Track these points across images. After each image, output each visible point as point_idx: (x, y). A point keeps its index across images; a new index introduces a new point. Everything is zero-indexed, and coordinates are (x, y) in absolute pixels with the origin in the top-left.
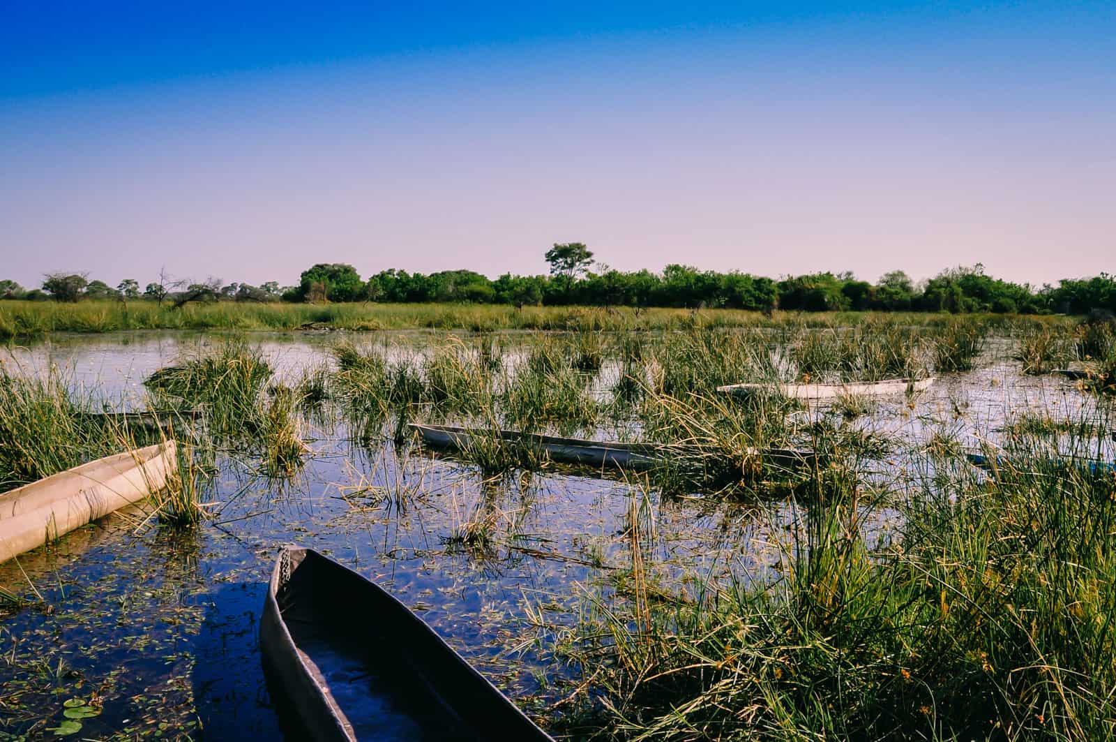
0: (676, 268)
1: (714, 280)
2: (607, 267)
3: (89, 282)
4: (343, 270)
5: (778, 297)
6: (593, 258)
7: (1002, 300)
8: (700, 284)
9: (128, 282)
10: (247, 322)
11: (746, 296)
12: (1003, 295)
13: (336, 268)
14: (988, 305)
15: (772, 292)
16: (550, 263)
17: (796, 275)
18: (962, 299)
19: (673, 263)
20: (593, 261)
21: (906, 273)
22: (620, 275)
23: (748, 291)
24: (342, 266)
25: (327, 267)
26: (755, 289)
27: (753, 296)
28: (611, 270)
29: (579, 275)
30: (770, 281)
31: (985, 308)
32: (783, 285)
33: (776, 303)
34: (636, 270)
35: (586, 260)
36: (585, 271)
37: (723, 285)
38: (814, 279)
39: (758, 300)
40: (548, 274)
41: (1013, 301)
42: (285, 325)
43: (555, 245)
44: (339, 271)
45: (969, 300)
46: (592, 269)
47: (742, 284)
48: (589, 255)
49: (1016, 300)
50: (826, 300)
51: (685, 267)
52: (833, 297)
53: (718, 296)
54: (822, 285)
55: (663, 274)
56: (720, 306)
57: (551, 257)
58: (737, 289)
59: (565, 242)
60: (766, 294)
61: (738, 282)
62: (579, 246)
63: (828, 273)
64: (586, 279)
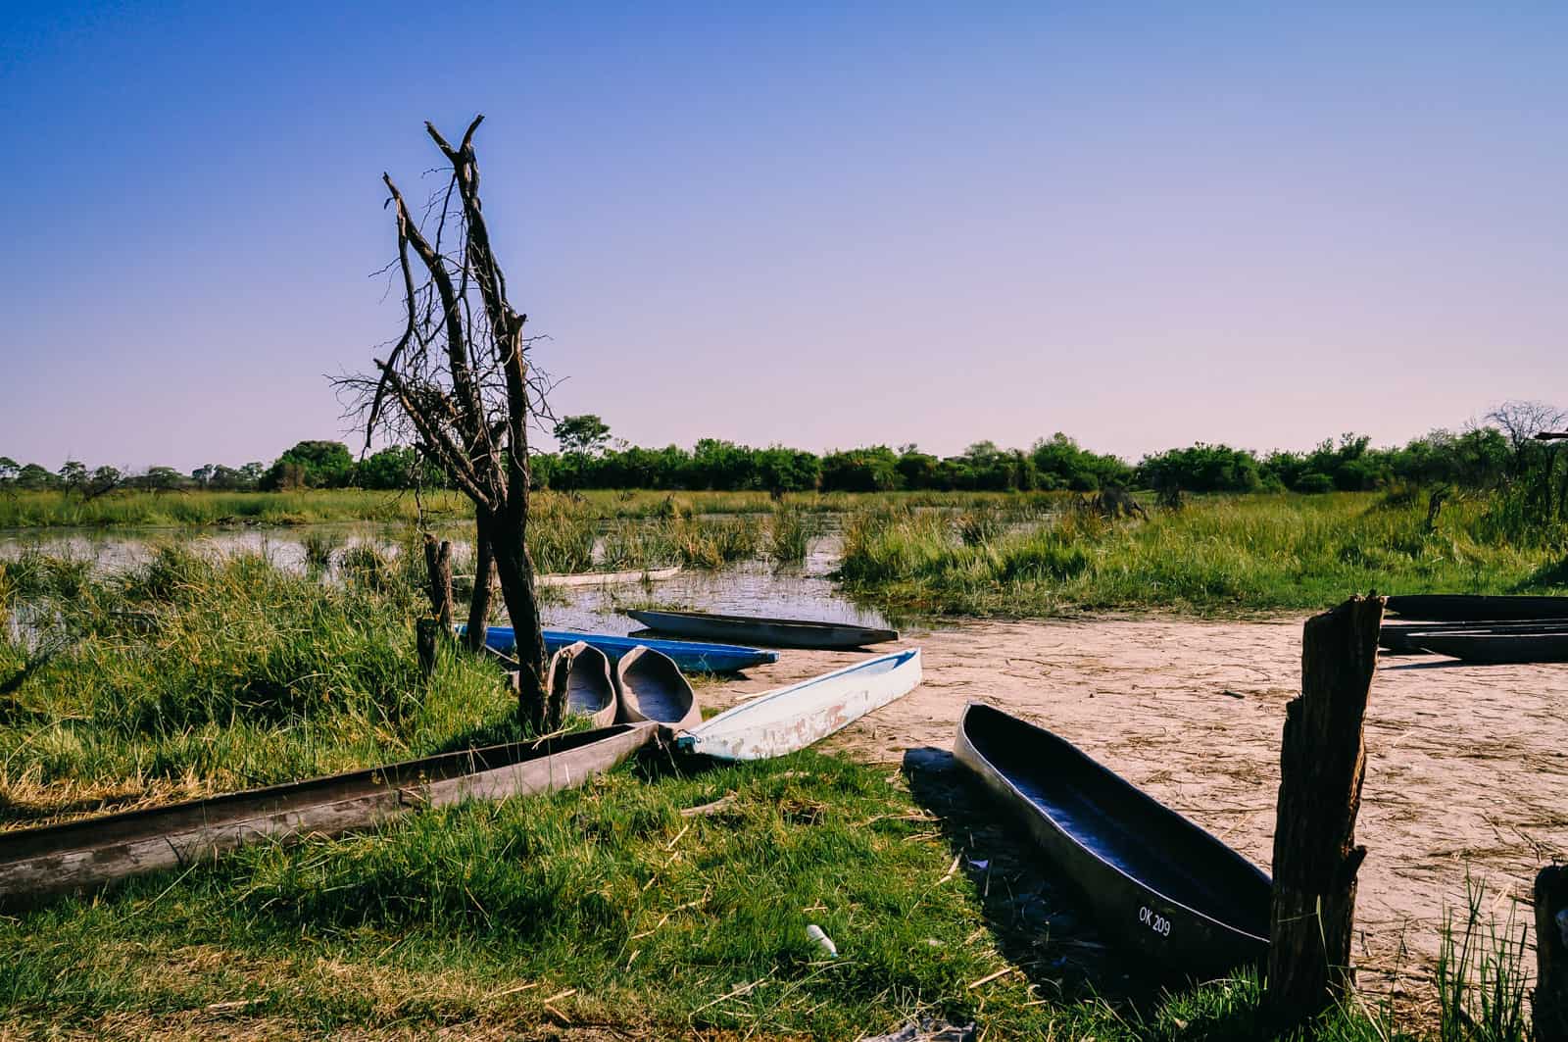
0: (709, 443)
1: (749, 456)
2: (626, 443)
3: (22, 466)
4: (331, 448)
5: (821, 475)
6: (609, 433)
7: (1082, 475)
8: (731, 462)
9: (72, 465)
10: (155, 516)
11: (783, 476)
12: (1084, 469)
13: (324, 446)
14: (1064, 481)
15: (814, 470)
16: (559, 439)
17: (844, 449)
18: (1035, 475)
19: (705, 437)
20: (609, 436)
21: (995, 444)
22: (642, 452)
23: (785, 469)
24: (330, 444)
25: (313, 445)
26: (795, 467)
27: (792, 474)
28: (632, 447)
29: (595, 451)
30: (813, 457)
31: (1061, 485)
32: (829, 461)
33: (818, 483)
34: (660, 445)
35: (601, 436)
36: (601, 447)
37: (758, 461)
38: (866, 454)
39: (797, 479)
40: (557, 450)
41: (1095, 477)
42: (198, 519)
43: (565, 417)
44: (327, 449)
45: (1045, 476)
46: (609, 445)
47: (780, 460)
48: (605, 429)
49: (1099, 475)
50: (875, 478)
51: (719, 441)
52: (884, 475)
53: (752, 476)
54: (873, 461)
55: (694, 451)
56: (755, 488)
57: (561, 433)
58: (774, 467)
59: (576, 414)
60: (807, 472)
61: (776, 458)
62: (591, 418)
63: (883, 447)
64: (604, 457)
